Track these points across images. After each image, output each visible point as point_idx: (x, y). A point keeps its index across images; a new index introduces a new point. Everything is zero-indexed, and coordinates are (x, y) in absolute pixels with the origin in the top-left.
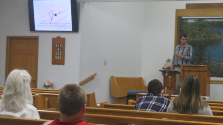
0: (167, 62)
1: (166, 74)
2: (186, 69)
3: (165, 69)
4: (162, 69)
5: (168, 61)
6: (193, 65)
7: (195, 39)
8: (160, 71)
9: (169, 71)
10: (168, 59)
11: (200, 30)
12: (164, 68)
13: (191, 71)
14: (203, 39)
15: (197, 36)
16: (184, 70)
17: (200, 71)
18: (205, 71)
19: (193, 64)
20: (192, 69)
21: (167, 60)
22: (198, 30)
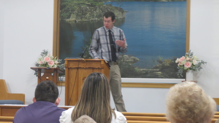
0: (42, 55)
1: (42, 74)
2: (72, 65)
3: (39, 66)
4: (35, 66)
5: (44, 53)
6: (83, 59)
7: (84, 20)
8: (32, 68)
9: (45, 69)
10: (44, 51)
11: (91, 5)
12: (37, 65)
13: (80, 68)
14: (97, 19)
15: (88, 15)
16: (69, 67)
17: (93, 68)
18: (101, 69)
19: (82, 57)
20: (81, 65)
21: (42, 53)
22: (88, 5)
